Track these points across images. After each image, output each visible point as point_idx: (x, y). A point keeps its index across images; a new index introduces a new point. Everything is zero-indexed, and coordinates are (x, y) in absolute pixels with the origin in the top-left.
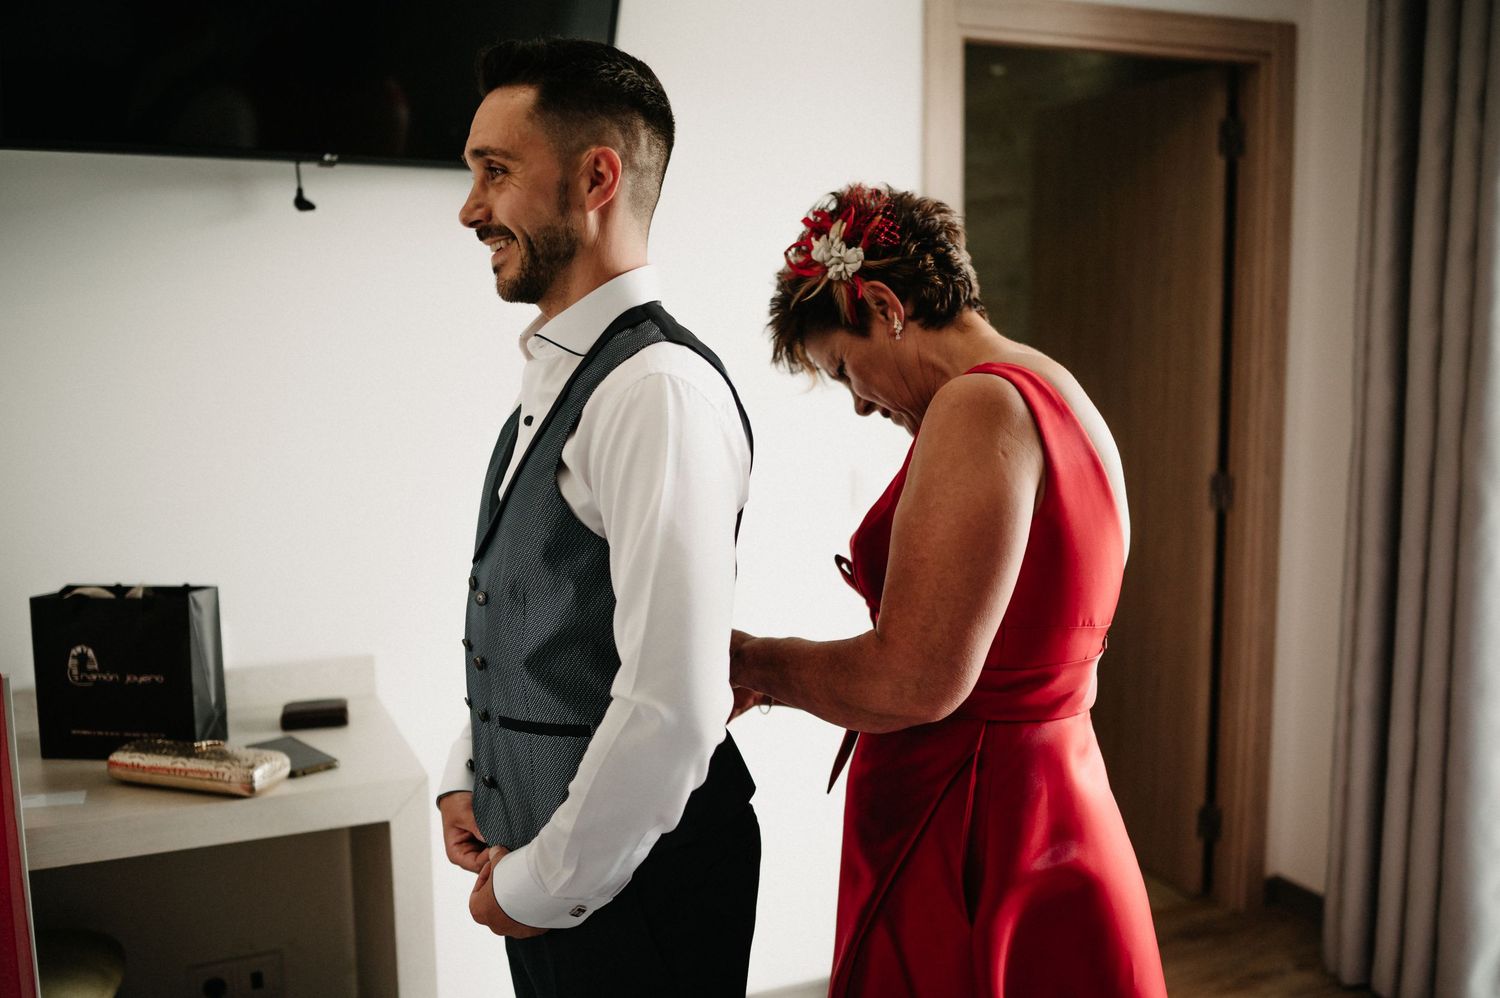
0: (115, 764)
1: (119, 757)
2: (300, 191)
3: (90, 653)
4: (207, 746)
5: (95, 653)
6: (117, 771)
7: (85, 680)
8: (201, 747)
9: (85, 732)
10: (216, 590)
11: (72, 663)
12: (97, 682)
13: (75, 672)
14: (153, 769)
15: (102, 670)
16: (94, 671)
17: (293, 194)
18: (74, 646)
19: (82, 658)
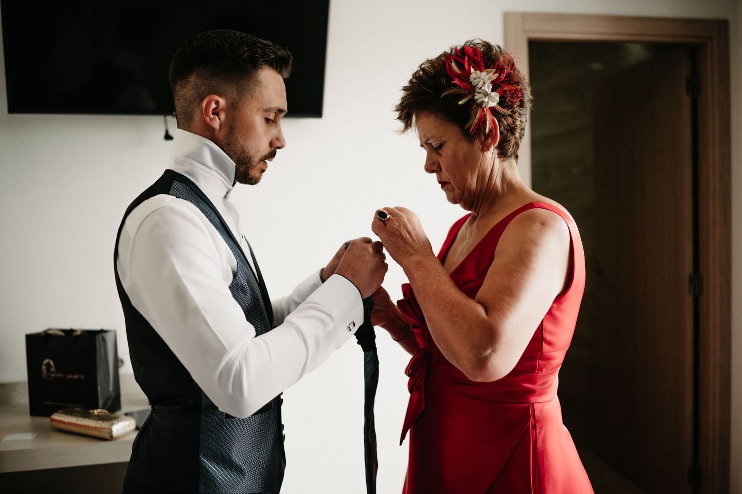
0: (53, 420)
1: (56, 416)
2: (167, 132)
3: (52, 363)
4: (98, 412)
5: (54, 363)
6: (54, 423)
7: (49, 376)
8: (94, 413)
9: (50, 403)
10: (115, 332)
11: (44, 368)
12: (55, 378)
13: (45, 372)
14: (69, 424)
15: (58, 371)
16: (53, 372)
17: (163, 133)
18: (44, 359)
19: (48, 365)
